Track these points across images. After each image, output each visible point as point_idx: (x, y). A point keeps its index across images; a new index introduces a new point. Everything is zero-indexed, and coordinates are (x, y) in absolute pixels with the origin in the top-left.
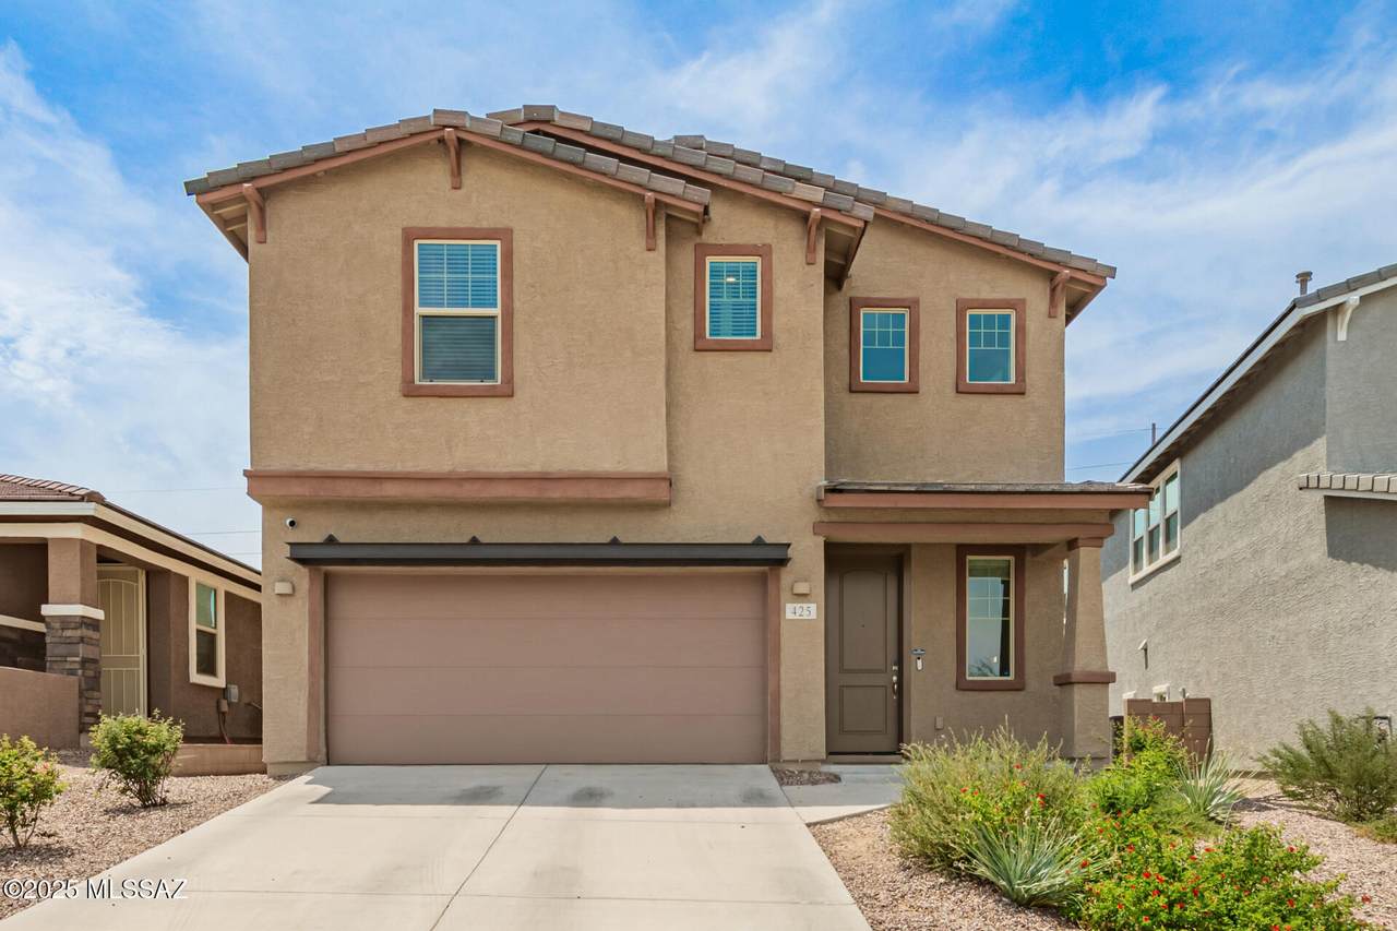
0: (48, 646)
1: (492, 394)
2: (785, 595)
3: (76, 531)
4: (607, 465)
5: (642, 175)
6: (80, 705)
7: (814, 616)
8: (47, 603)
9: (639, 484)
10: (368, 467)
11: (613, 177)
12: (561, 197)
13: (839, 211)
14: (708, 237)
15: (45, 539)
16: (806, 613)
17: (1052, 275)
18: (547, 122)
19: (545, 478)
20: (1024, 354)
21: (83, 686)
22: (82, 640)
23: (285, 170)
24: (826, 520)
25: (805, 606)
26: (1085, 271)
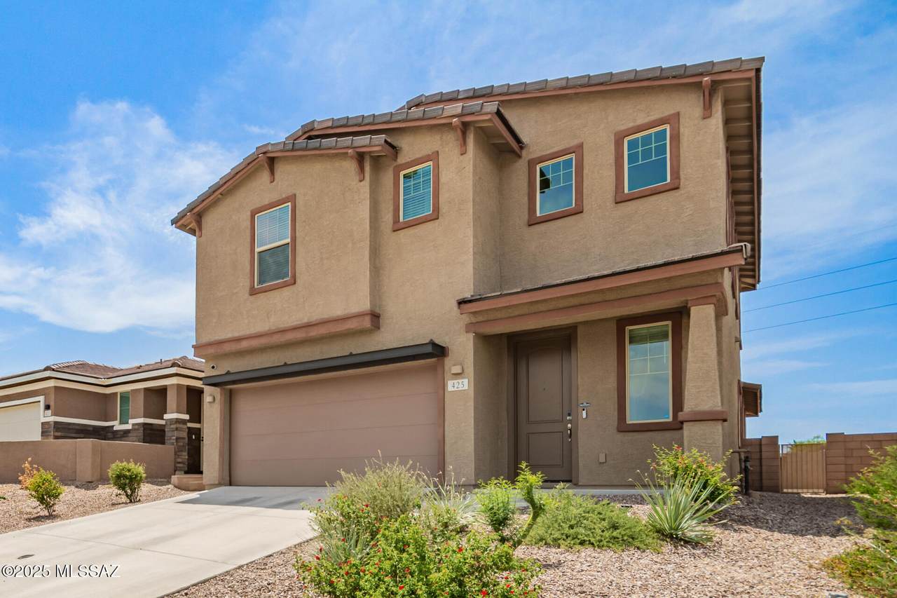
0: (166, 433)
1: (286, 285)
2: (447, 376)
3: (174, 381)
4: (339, 312)
5: (346, 141)
6: (175, 459)
7: (466, 387)
8: (166, 413)
9: (354, 320)
10: (236, 334)
11: (335, 148)
12: (318, 168)
13: (473, 113)
14: (402, 160)
15: (166, 386)
16: (461, 385)
17: (698, 85)
18: (312, 130)
19: (309, 326)
20: (679, 156)
21: (177, 450)
22: (177, 429)
23: (203, 201)
24: (474, 322)
25: (460, 381)
26: (730, 71)
